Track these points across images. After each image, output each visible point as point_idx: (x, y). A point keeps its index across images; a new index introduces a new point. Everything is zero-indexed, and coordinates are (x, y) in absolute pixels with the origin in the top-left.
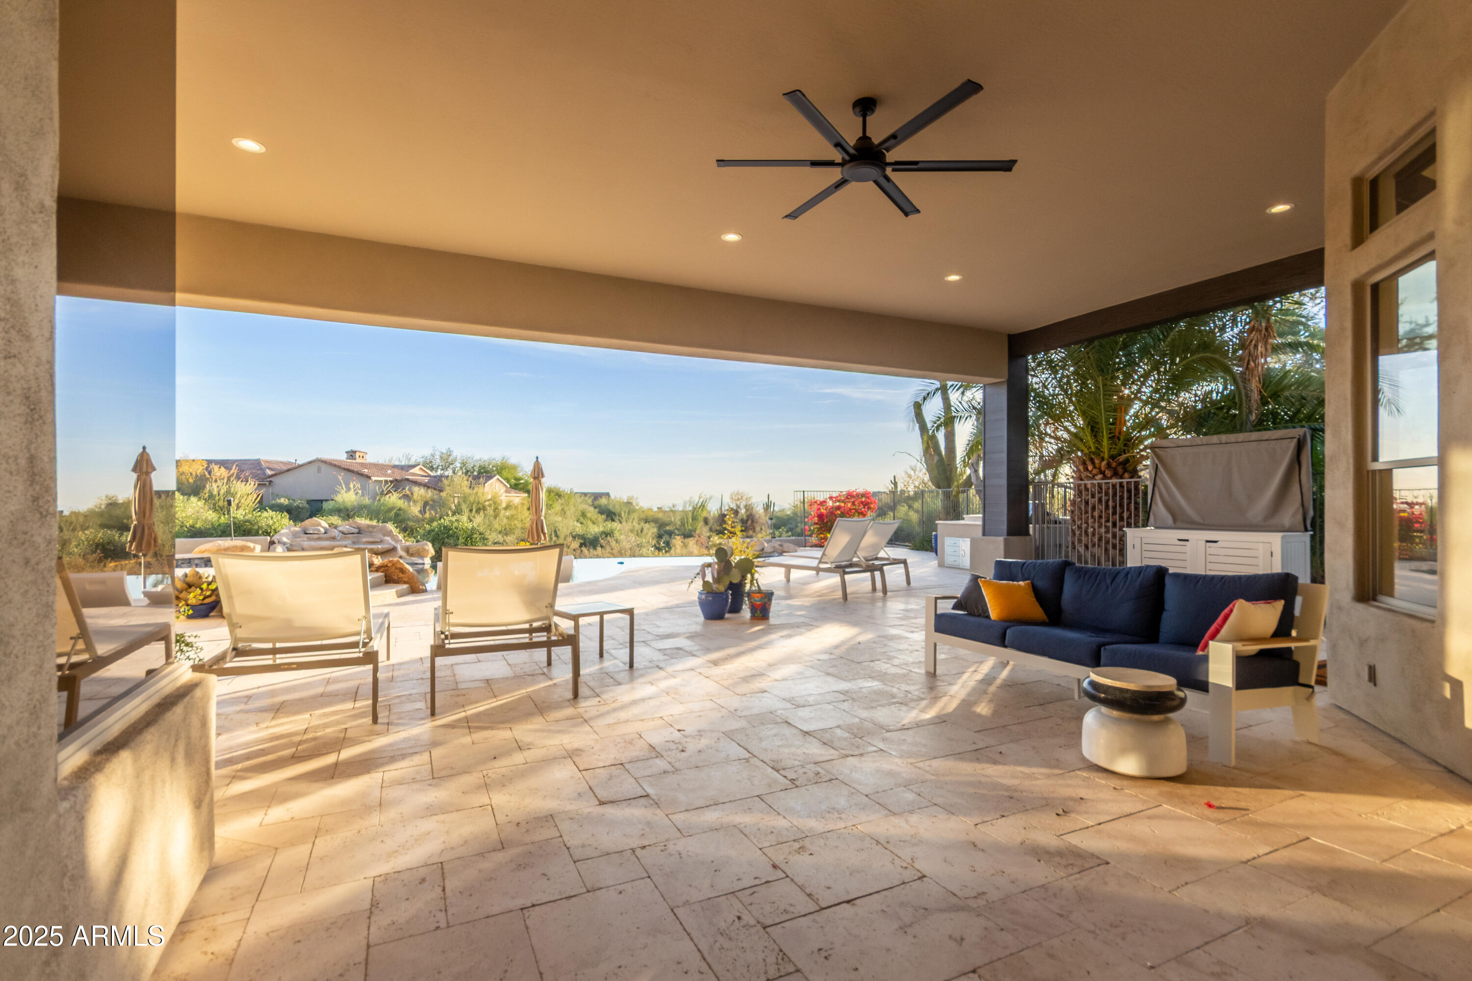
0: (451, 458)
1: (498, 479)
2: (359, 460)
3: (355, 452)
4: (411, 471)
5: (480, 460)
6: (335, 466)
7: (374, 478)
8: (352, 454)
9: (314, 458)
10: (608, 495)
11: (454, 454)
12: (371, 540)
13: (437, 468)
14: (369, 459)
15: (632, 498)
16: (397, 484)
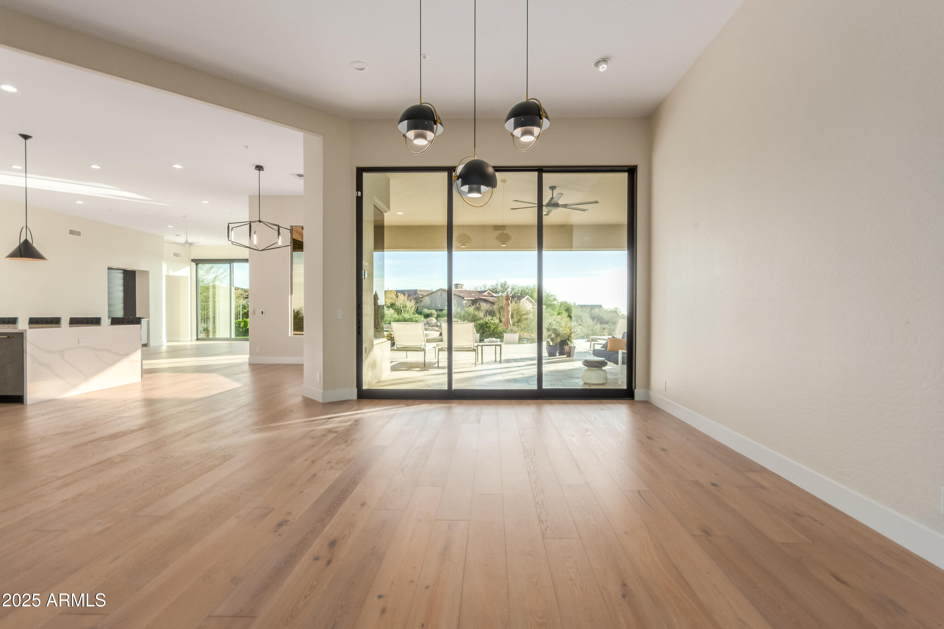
0: (506, 286)
1: (528, 298)
2: (459, 289)
3: (458, 285)
4: (484, 294)
5: (522, 287)
7: (465, 298)
9: (439, 288)
11: (508, 284)
13: (499, 292)
14: (465, 288)
16: (474, 302)
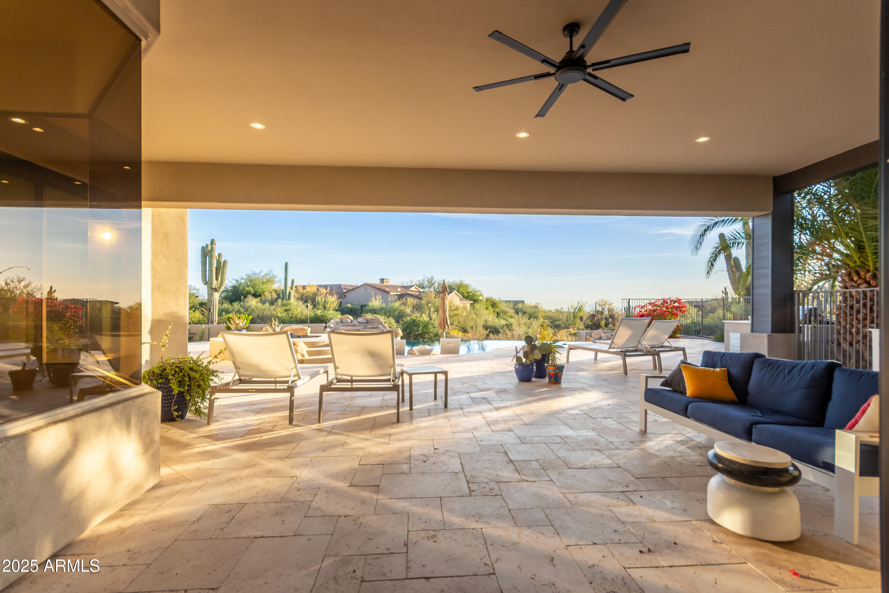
0: (433, 281)
1: (455, 293)
2: (385, 284)
3: (383, 279)
4: (410, 289)
5: (449, 282)
6: (373, 287)
8: (382, 280)
9: (364, 283)
10: (523, 302)
11: (435, 279)
12: (372, 326)
13: (426, 287)
14: (391, 283)
15: (538, 304)
16: (401, 297)
